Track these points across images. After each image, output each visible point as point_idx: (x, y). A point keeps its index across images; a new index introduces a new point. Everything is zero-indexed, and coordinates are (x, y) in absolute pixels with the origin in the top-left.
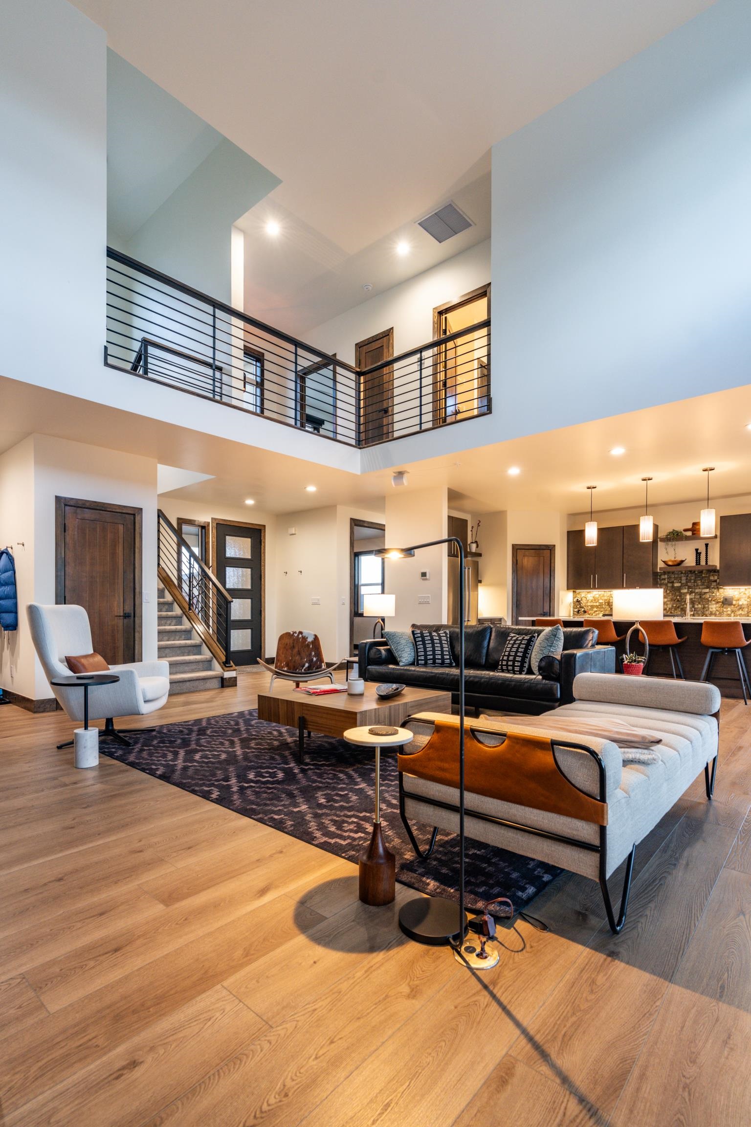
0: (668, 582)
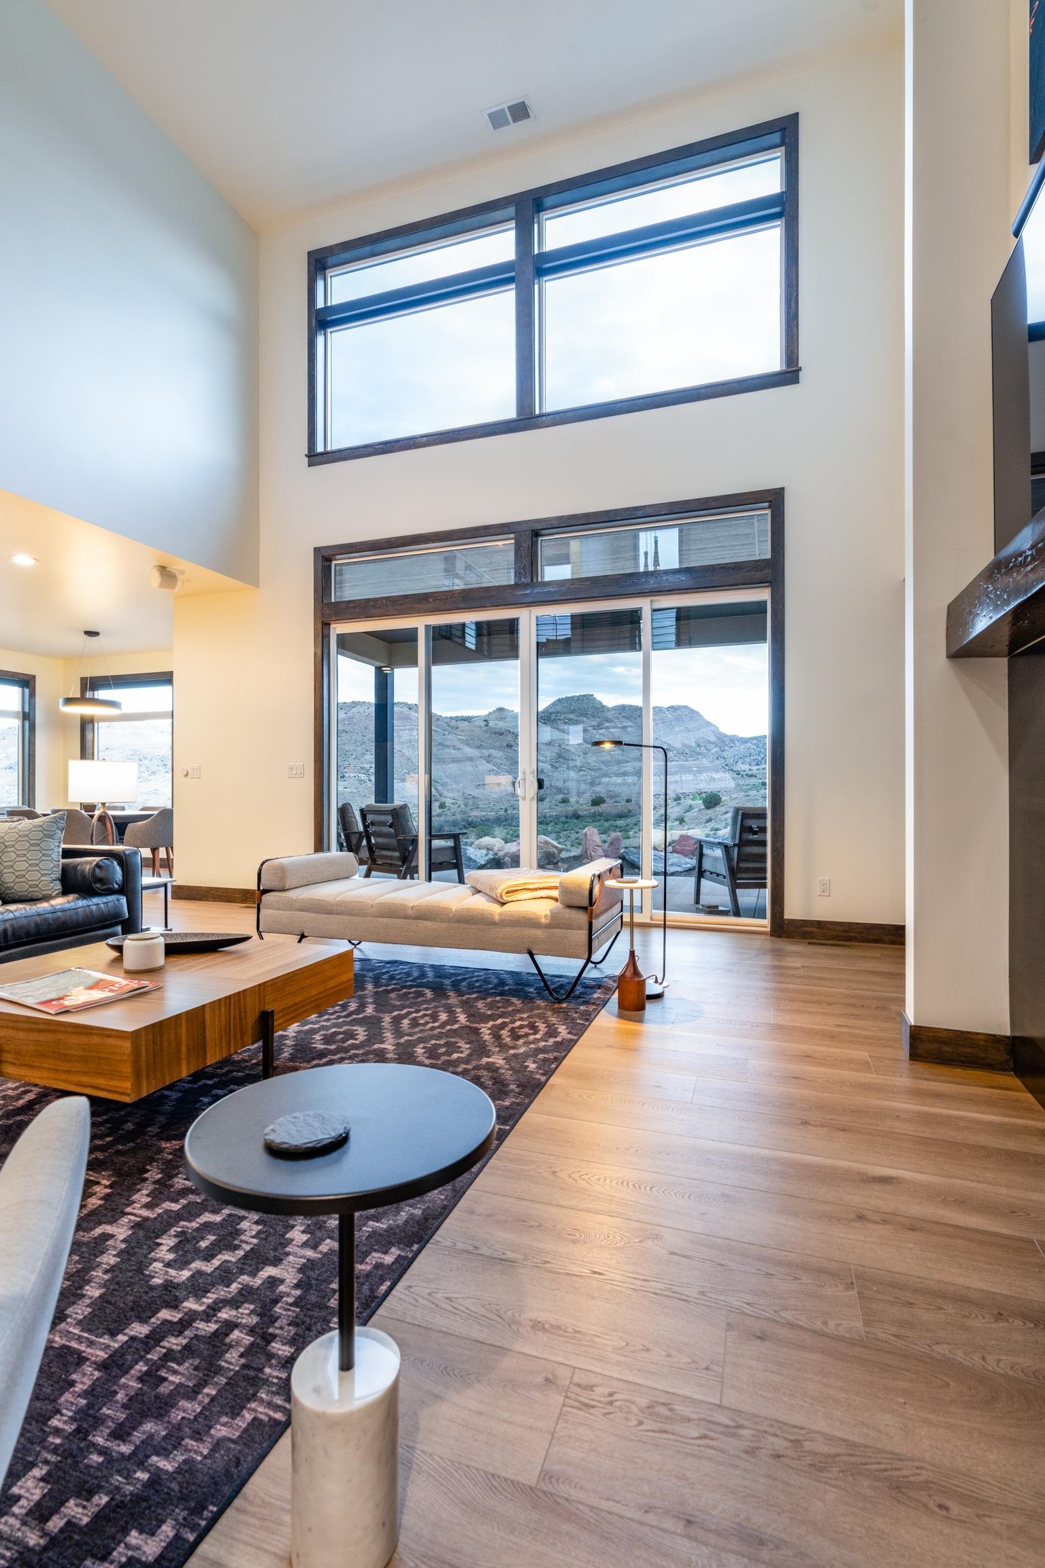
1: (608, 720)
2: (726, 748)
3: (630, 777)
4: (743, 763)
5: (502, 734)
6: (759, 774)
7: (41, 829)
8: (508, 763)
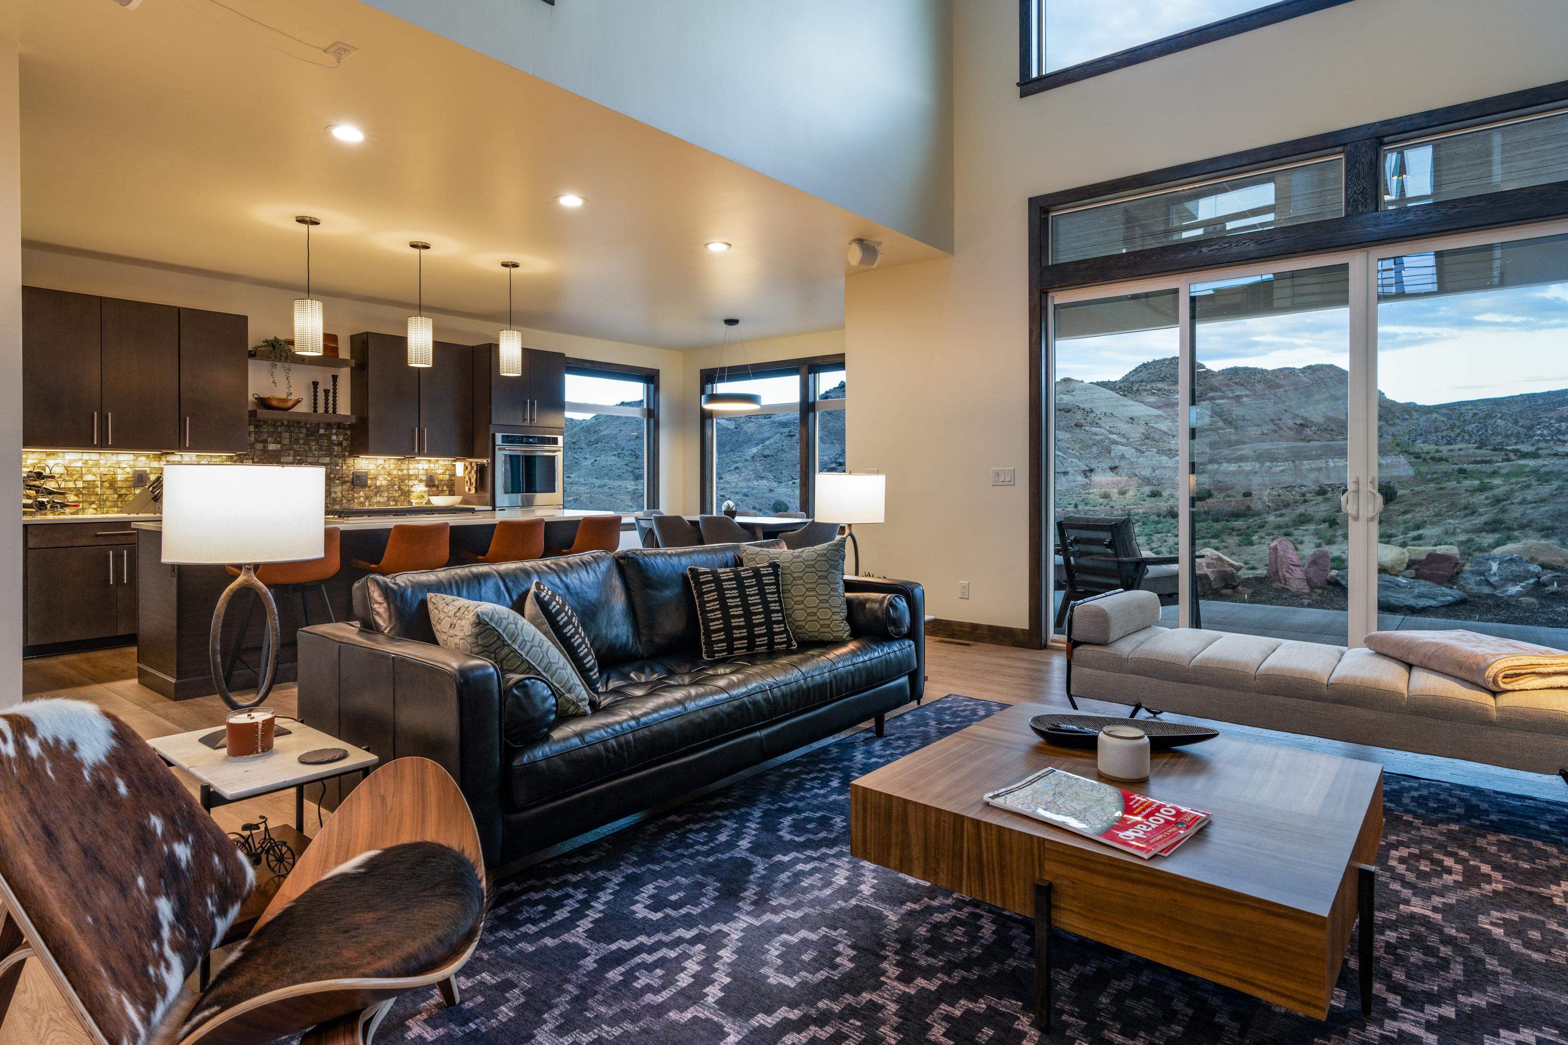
0: (257, 441)
1: (1213, 389)
2: (1397, 421)
3: (1249, 464)
4: (1424, 442)
5: (1069, 411)
6: (1453, 457)
7: (825, 558)
8: (1077, 447)
